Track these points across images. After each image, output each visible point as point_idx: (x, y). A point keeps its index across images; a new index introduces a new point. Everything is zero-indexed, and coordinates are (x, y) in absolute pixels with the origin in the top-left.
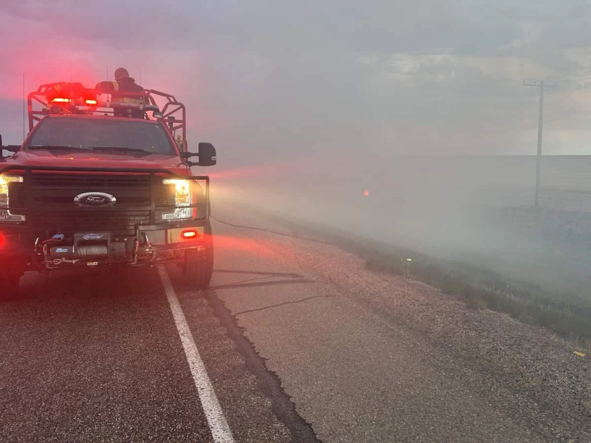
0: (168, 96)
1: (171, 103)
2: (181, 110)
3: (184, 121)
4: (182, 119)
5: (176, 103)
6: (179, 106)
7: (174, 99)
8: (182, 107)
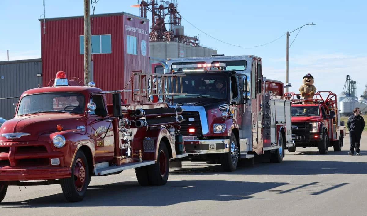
0: (329, 92)
1: (330, 94)
2: (335, 96)
3: (336, 101)
4: (335, 100)
5: (332, 94)
6: (334, 95)
7: (332, 93)
8: (335, 95)
